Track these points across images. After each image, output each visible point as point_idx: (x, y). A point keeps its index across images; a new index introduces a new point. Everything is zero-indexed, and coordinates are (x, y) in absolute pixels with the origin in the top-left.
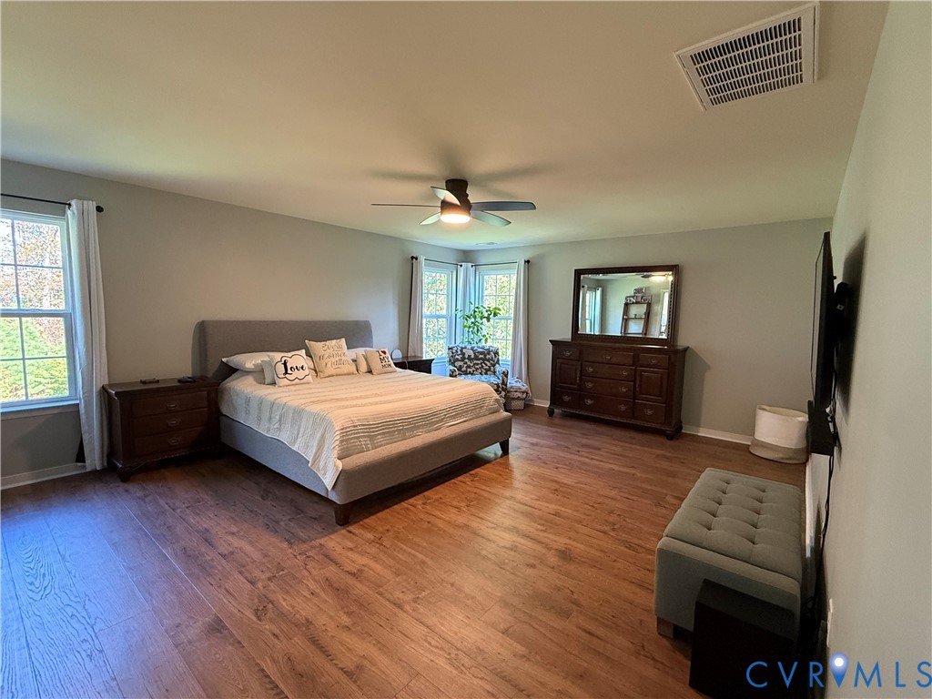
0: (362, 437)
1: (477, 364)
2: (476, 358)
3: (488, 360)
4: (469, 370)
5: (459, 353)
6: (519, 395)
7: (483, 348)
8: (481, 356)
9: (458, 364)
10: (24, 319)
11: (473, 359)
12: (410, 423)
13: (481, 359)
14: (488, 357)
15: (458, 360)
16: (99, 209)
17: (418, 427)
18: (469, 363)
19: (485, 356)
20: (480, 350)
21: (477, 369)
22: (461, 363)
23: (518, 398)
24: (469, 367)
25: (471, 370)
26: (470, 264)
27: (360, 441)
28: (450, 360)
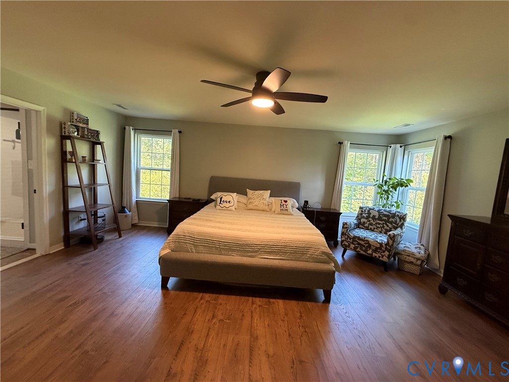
0: (188, 243)
1: (379, 224)
2: (380, 219)
3: (391, 223)
4: (370, 227)
5: (367, 212)
6: (412, 260)
7: (389, 212)
8: (384, 218)
9: (362, 220)
10: (163, 172)
11: (376, 219)
12: (225, 246)
13: (384, 220)
14: (391, 220)
15: (364, 217)
16: (180, 132)
17: (234, 251)
18: (372, 222)
19: (389, 218)
20: (385, 213)
21: (378, 227)
22: (366, 220)
23: (411, 263)
24: (371, 224)
25: (372, 227)
26: (398, 146)
27: (187, 245)
28: (358, 217)
